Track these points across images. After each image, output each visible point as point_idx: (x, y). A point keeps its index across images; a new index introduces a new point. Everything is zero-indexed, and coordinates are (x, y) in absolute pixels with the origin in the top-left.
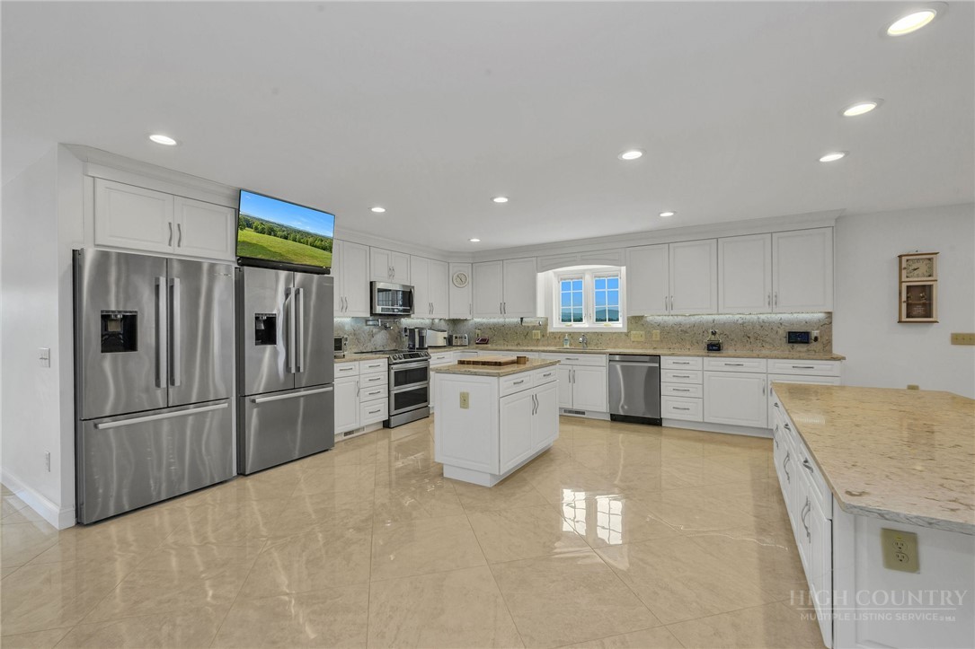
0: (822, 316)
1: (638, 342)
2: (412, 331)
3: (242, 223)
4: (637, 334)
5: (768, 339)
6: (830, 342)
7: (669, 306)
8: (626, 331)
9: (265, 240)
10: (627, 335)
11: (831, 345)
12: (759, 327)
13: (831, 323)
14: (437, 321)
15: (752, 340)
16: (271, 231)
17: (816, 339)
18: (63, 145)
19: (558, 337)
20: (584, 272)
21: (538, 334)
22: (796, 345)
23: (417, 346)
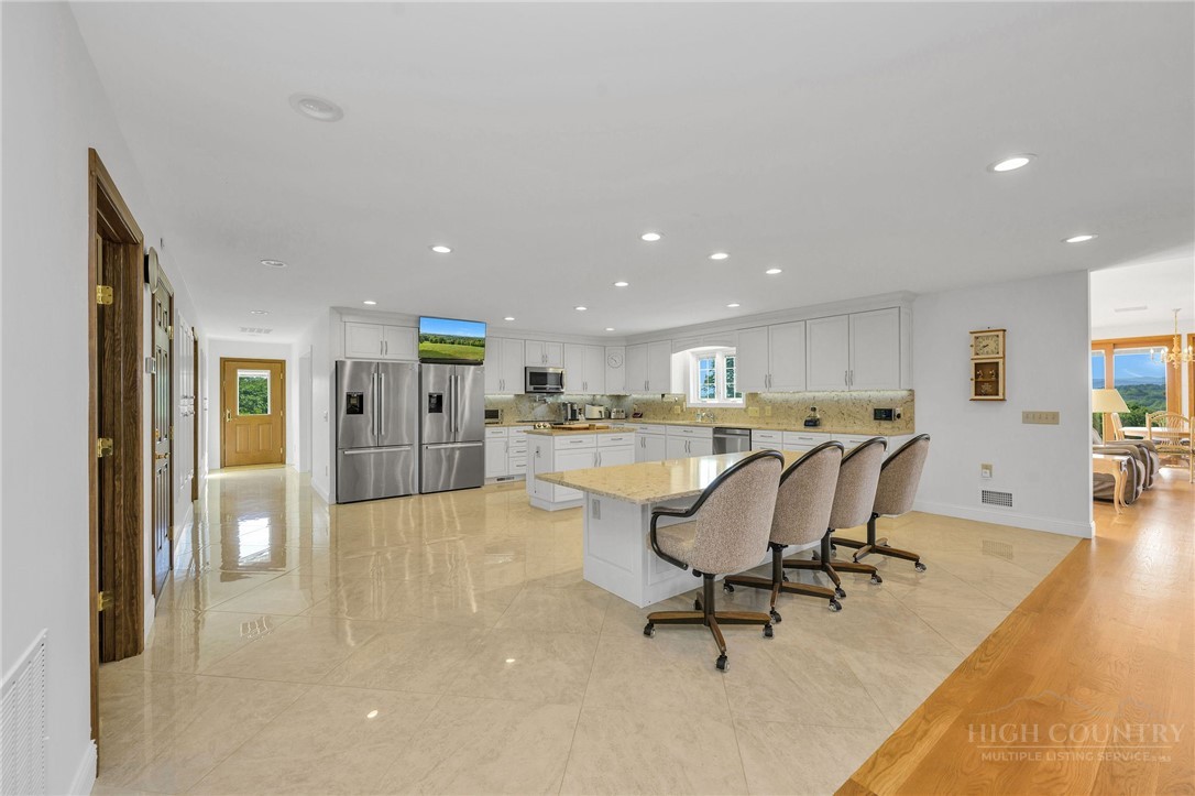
0: (905, 393)
1: (755, 418)
2: (565, 405)
3: (423, 339)
4: (754, 410)
5: (858, 416)
6: (912, 419)
7: (768, 382)
8: (744, 406)
9: (438, 347)
10: (746, 410)
11: (913, 423)
12: (851, 404)
13: (913, 400)
14: (598, 397)
15: (845, 416)
16: (442, 341)
17: (899, 416)
18: (333, 308)
19: (693, 411)
20: (715, 352)
21: (677, 409)
22: (882, 422)
23: (569, 417)
